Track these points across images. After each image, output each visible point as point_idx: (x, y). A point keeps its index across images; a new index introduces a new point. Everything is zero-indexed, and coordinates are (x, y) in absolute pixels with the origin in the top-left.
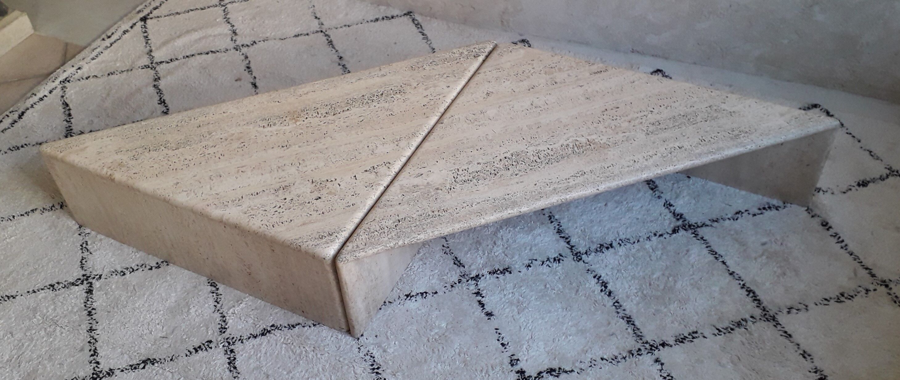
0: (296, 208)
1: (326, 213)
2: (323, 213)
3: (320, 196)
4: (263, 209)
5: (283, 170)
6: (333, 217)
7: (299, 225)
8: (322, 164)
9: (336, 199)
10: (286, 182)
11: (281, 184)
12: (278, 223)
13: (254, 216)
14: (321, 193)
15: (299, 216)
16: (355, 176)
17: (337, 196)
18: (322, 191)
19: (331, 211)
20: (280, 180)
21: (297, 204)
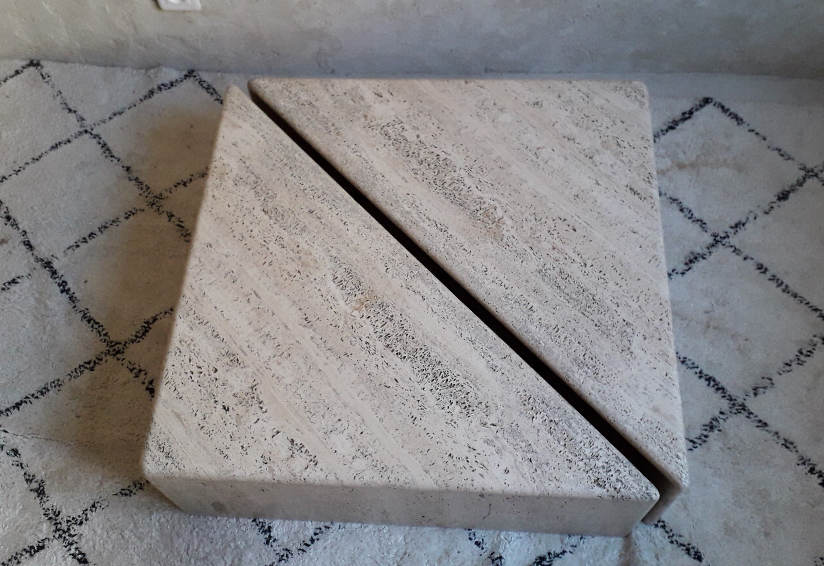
0: (203, 391)
1: (203, 431)
2: (202, 427)
3: (230, 408)
4: (193, 356)
5: (264, 342)
6: (199, 443)
7: (176, 411)
8: (288, 380)
9: (230, 431)
10: (244, 356)
11: (240, 352)
12: (174, 386)
13: (178, 353)
14: (235, 408)
15: (191, 404)
16: (278, 432)
17: (236, 429)
18: (240, 406)
19: (208, 435)
20: (246, 349)
21: (209, 390)
